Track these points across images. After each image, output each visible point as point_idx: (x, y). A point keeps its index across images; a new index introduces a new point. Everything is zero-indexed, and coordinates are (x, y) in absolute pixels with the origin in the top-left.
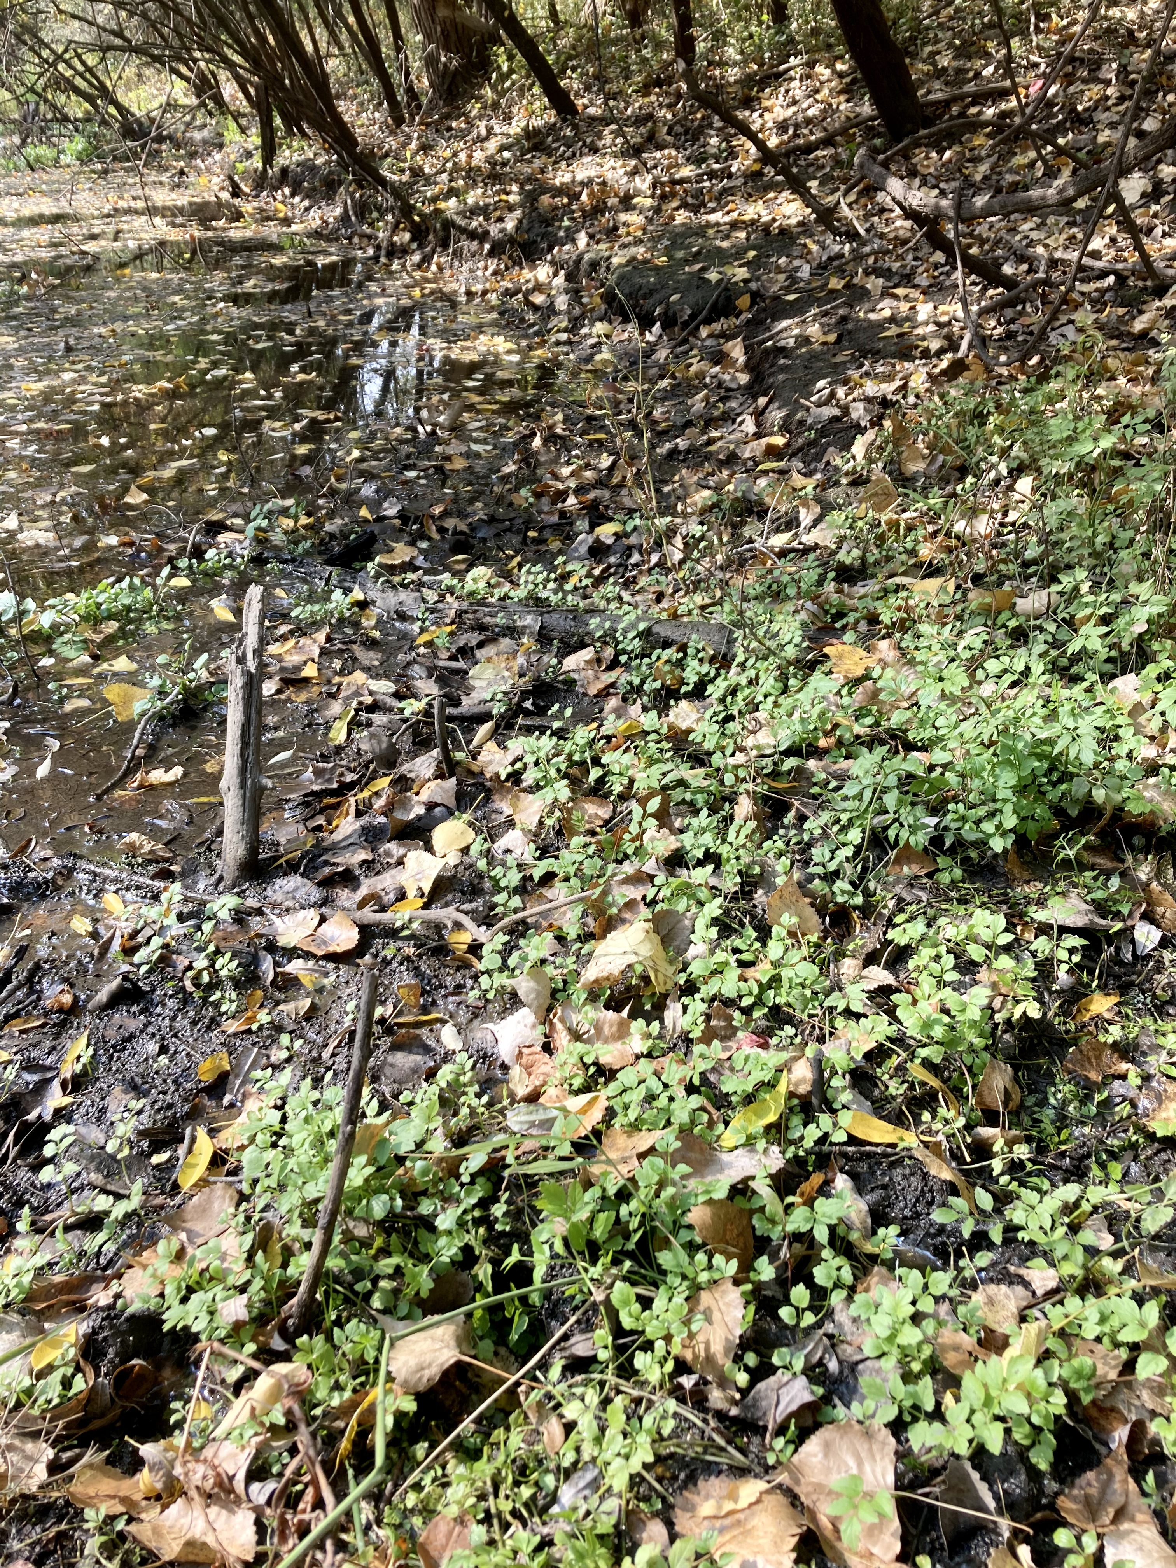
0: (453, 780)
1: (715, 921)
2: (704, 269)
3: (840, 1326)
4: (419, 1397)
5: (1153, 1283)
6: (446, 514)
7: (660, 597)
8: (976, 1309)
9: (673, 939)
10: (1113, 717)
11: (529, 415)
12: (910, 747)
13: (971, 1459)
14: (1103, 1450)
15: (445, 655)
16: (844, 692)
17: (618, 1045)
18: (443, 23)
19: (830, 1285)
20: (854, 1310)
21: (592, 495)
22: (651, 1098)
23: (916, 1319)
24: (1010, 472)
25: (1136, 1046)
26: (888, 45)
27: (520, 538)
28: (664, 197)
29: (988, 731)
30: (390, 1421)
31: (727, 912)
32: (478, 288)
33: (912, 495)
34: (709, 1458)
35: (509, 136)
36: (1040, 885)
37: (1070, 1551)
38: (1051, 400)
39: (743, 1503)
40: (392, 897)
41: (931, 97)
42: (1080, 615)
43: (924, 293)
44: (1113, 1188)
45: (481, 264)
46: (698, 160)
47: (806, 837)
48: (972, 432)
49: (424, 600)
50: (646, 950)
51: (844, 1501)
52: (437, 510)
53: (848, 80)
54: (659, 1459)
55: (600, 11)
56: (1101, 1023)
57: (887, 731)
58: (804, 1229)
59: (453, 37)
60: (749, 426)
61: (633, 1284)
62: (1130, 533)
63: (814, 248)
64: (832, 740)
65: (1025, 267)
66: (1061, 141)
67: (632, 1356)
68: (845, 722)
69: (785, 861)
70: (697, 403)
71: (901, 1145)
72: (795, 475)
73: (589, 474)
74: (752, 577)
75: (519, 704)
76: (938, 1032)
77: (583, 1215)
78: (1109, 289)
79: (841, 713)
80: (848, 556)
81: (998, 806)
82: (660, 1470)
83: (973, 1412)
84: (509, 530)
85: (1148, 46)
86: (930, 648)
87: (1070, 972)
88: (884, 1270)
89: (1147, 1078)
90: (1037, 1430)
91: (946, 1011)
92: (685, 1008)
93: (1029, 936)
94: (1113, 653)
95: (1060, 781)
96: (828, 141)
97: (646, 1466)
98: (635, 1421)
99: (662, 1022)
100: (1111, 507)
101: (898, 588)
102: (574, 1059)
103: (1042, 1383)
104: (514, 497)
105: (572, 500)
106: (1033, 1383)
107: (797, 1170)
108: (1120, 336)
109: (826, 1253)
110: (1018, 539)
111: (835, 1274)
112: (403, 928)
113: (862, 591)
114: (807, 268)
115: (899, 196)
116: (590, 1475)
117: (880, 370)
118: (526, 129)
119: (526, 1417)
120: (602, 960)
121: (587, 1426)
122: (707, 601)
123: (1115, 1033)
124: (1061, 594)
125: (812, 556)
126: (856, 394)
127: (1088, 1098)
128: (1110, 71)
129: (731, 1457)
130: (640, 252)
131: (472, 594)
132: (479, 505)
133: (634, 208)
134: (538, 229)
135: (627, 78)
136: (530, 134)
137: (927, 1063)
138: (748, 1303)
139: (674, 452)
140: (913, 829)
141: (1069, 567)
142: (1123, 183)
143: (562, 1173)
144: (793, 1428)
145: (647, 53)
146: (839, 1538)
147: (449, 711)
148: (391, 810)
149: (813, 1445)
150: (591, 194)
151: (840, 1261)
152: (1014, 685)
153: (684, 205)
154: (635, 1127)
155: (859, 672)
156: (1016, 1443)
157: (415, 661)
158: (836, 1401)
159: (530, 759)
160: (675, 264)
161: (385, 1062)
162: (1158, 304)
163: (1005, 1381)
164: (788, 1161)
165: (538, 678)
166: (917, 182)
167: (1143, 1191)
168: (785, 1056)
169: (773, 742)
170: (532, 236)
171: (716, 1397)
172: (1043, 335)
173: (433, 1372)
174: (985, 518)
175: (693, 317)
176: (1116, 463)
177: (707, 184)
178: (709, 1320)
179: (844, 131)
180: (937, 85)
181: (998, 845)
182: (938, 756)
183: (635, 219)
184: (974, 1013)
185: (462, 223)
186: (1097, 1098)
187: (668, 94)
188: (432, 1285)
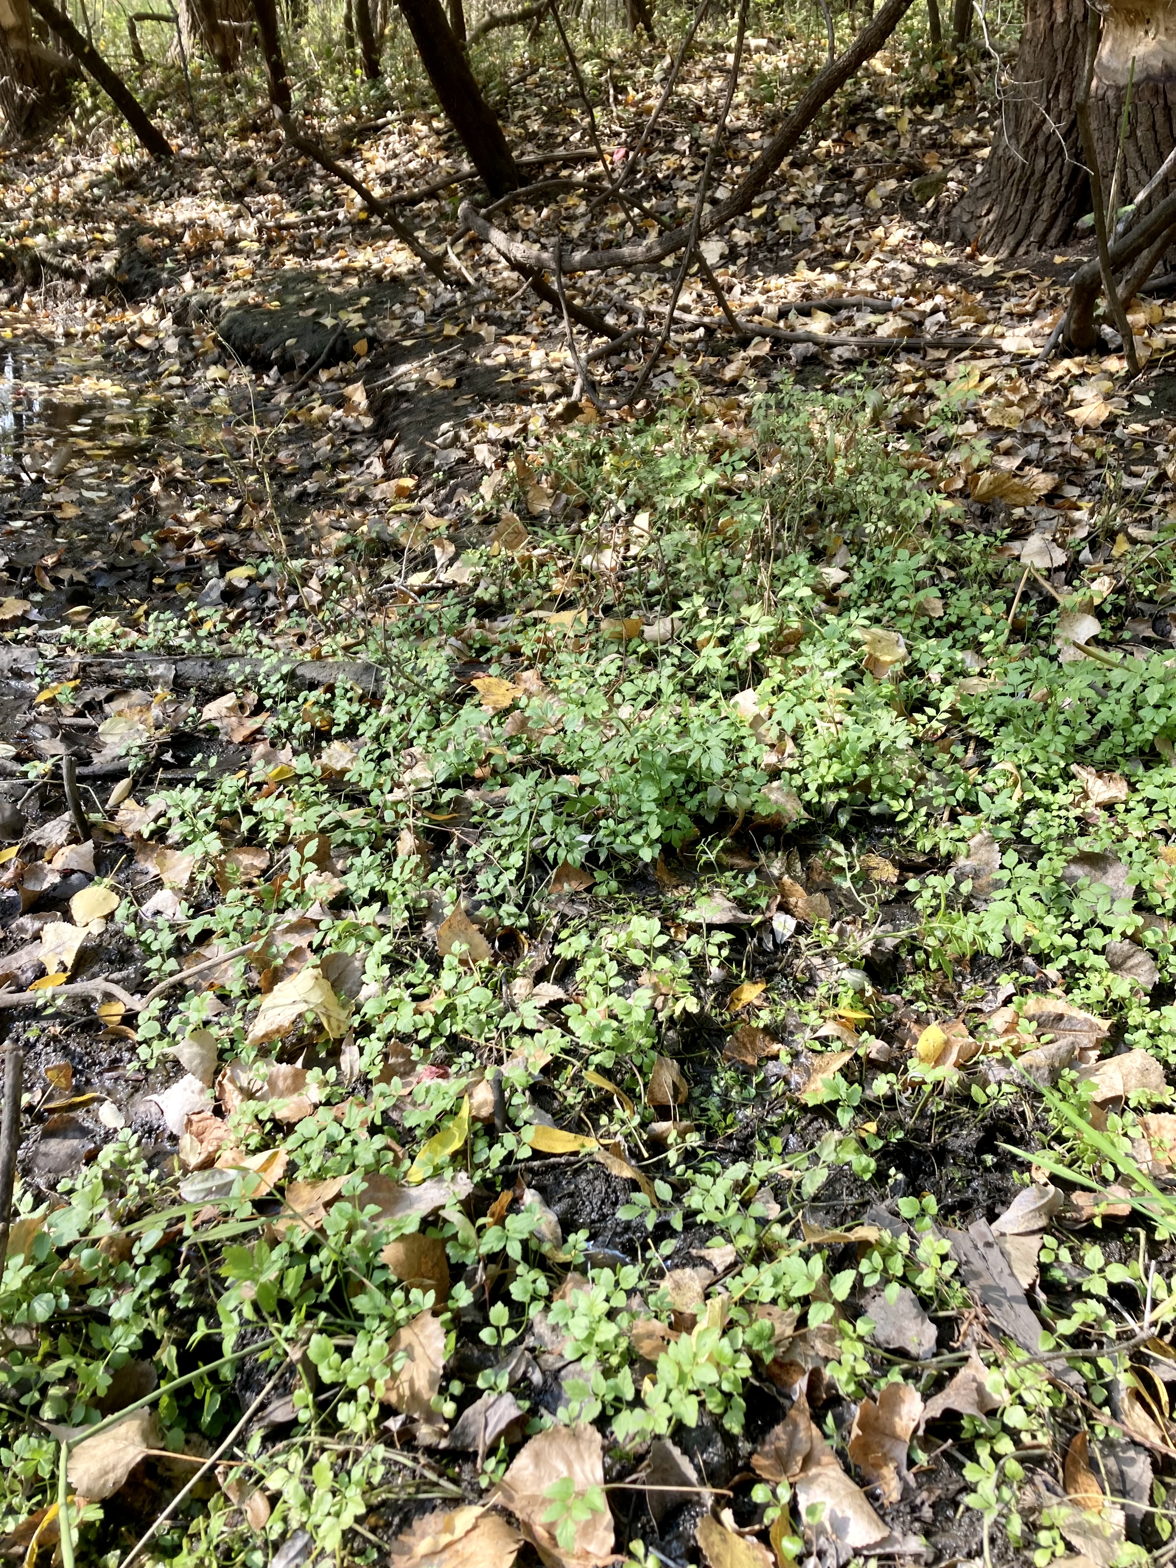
0: (90, 843)
1: (386, 958)
2: (318, 314)
3: (540, 1337)
4: (105, 1504)
5: (816, 1240)
6: (59, 564)
7: (301, 640)
8: (665, 1295)
9: (344, 983)
10: (737, 729)
11: (146, 460)
12: (561, 771)
13: (672, 1436)
14: (787, 1403)
15: (71, 711)
16: (495, 722)
17: (295, 1098)
18: (17, 54)
19: (526, 1299)
20: (552, 1318)
21: (221, 539)
22: (332, 1146)
23: (611, 1315)
24: (628, 509)
25: (784, 1027)
26: (479, 106)
27: (145, 586)
28: (270, 242)
29: (629, 750)
30: (75, 1535)
31: (397, 949)
32: (78, 329)
33: (541, 532)
34: (422, 1496)
35: (98, 173)
36: (687, 889)
37: (767, 1505)
38: (659, 441)
39: (459, 1532)
40: (30, 975)
41: (525, 158)
42: (701, 638)
43: (535, 340)
44: (776, 1160)
45: (79, 305)
46: (305, 206)
47: (470, 865)
48: (591, 472)
49: (42, 655)
50: (316, 998)
51: (557, 1506)
52: (50, 561)
53: (445, 137)
54: (371, 1509)
55: (188, 53)
56: (752, 1010)
57: (538, 757)
58: (497, 1249)
59: (29, 70)
60: (378, 468)
61: (331, 1335)
62: (738, 562)
63: (427, 296)
64: (487, 770)
65: (625, 318)
66: (647, 205)
67: (335, 1409)
68: (497, 751)
69: (452, 891)
70: (323, 447)
71: (583, 1152)
72: (427, 516)
73: (215, 518)
74: (394, 617)
75: (157, 757)
76: (608, 1037)
77: (272, 1274)
78: (701, 340)
79: (493, 742)
80: (486, 592)
81: (644, 818)
82: (372, 1520)
83: (669, 1391)
84: (133, 577)
85: (715, 121)
86: (570, 676)
87: (721, 965)
88: (577, 1275)
89: (796, 1055)
90: (728, 1396)
91: (614, 1017)
92: (361, 1050)
93: (682, 937)
94: (733, 672)
95: (697, 791)
96: (431, 194)
97: (358, 1520)
98: (343, 1476)
99: (339, 1068)
100: (720, 538)
101: (536, 621)
102: (249, 1118)
103: (728, 1351)
104: (135, 544)
105: (198, 545)
106: (720, 1353)
107: (485, 1193)
108: (714, 383)
109: (521, 1269)
110: (641, 572)
111: (531, 1287)
112: (45, 1007)
113: (503, 626)
114: (420, 314)
115: (503, 248)
116: (299, 1543)
117: (500, 413)
118: (117, 167)
119: (227, 1499)
120: (270, 1013)
121: (293, 1493)
122: (350, 641)
123: (765, 1017)
124: (683, 619)
125: (451, 593)
126: (479, 436)
127: (747, 1081)
128: (683, 144)
129: (445, 1490)
130: (251, 296)
131: (95, 645)
132: (97, 553)
133: (241, 251)
134: (139, 270)
135: (222, 121)
136: (121, 172)
137: (601, 1070)
138: (448, 1332)
139: (302, 496)
140: (570, 848)
141: (688, 595)
142: (703, 245)
143: (245, 1235)
144: (502, 1446)
145: (241, 97)
146: (556, 1545)
147: (78, 770)
148: (21, 882)
149: (523, 1459)
150: (194, 236)
151: (535, 1274)
152: (648, 705)
153: (293, 251)
154: (319, 1176)
155: (507, 703)
156: (711, 1413)
157: (36, 720)
158: (543, 1411)
159: (174, 814)
160: (287, 310)
161: (36, 1153)
162: (742, 354)
163: (695, 1355)
164: (476, 1185)
165: (176, 729)
166: (519, 236)
167: (800, 1159)
168: (464, 1081)
169: (430, 776)
170: (134, 276)
171: (425, 1433)
172: (645, 383)
173: (120, 1474)
174: (608, 552)
175: (311, 361)
176: (721, 497)
177: (315, 230)
178: (411, 1357)
179: (445, 185)
180: (529, 147)
181: (647, 855)
182: (587, 777)
183: (242, 262)
184: (639, 1015)
185: (54, 261)
186: (756, 1080)
187: (266, 140)
188: (110, 1381)
